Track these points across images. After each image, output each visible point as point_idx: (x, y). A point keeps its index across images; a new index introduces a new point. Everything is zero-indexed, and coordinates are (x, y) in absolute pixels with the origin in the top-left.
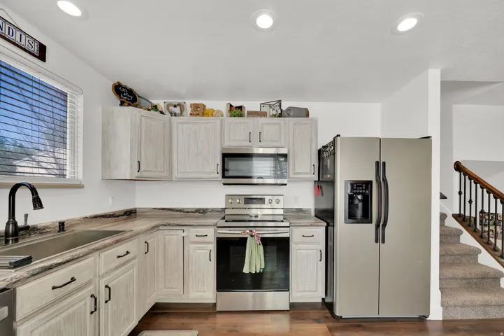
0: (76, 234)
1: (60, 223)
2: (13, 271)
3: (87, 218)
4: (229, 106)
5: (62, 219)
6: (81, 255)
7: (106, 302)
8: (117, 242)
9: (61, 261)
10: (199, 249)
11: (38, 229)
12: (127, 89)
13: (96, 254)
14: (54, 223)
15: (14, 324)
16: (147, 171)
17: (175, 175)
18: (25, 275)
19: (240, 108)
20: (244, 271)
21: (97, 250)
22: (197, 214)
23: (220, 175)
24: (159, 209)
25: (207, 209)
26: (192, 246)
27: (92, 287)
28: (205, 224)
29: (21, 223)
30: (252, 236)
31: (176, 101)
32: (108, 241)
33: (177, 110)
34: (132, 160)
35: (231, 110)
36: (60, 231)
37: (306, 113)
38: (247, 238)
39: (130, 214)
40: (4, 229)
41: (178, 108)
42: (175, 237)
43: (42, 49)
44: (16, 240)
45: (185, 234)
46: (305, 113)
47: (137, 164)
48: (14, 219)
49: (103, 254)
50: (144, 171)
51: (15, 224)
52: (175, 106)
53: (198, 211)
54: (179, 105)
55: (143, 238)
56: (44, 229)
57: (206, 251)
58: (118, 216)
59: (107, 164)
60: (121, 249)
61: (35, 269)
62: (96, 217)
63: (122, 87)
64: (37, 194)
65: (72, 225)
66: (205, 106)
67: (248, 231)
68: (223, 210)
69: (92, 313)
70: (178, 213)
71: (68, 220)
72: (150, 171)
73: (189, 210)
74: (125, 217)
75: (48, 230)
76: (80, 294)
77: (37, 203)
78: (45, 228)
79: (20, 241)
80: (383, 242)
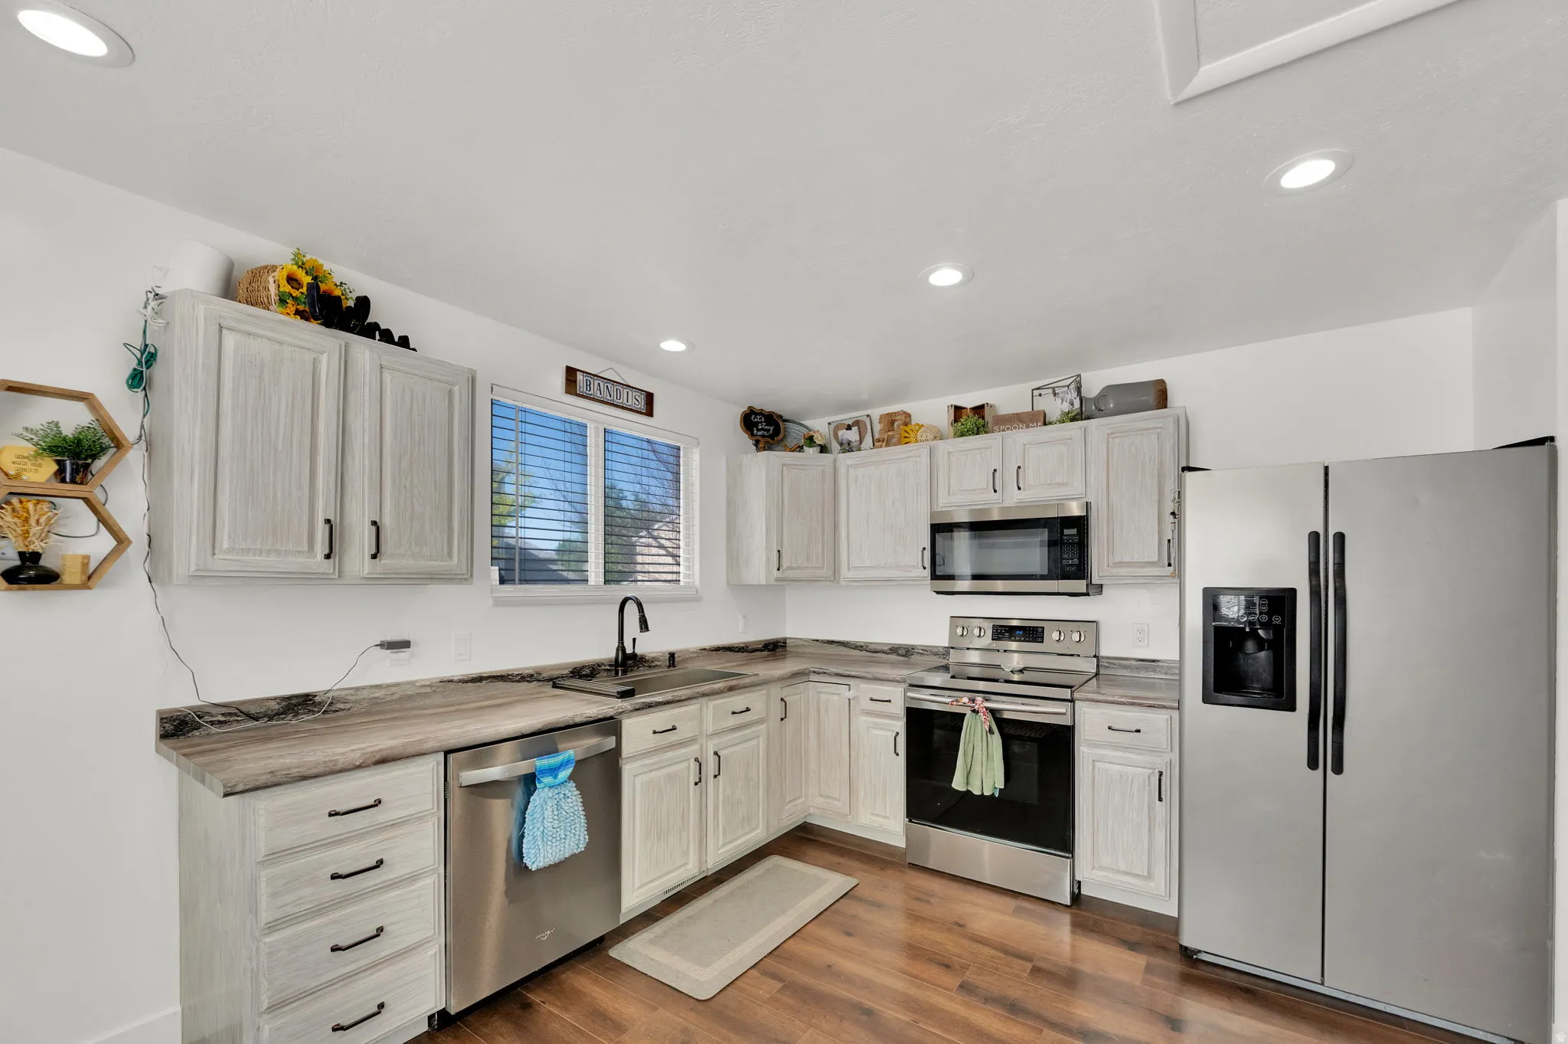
0: (689, 672)
1: (670, 654)
2: (620, 700)
3: (705, 649)
4: (952, 411)
5: (672, 648)
6: (683, 698)
7: (715, 776)
8: (731, 689)
9: (661, 700)
10: (876, 726)
11: (646, 661)
12: (763, 415)
13: (704, 700)
14: (664, 653)
15: (620, 761)
16: (793, 569)
17: (844, 573)
18: (629, 707)
19: (979, 410)
20: (954, 785)
21: (704, 695)
22: (894, 657)
23: (927, 573)
24: (823, 642)
25: (913, 647)
26: (863, 718)
27: (696, 747)
28: (885, 677)
29: (629, 650)
30: (974, 711)
31: (848, 417)
32: (719, 685)
33: (853, 435)
34: (768, 548)
35: (956, 420)
36: (669, 667)
37: (1159, 395)
38: (965, 714)
39: (775, 648)
40: (614, 656)
41: (855, 429)
42: (836, 698)
43: (650, 397)
44: (625, 672)
45: (851, 694)
46: (1151, 397)
47: (776, 554)
48: (623, 643)
49: (713, 704)
50: (789, 568)
51: (624, 650)
52: (849, 428)
53: (894, 650)
54: (857, 423)
55: (776, 691)
56: (652, 662)
57: (889, 733)
58: (754, 651)
59: (734, 557)
60: (738, 701)
61: (637, 704)
62: (718, 649)
63: (756, 414)
64: (643, 612)
65: (685, 660)
66: (908, 415)
67: (965, 700)
68: (946, 652)
69: (696, 784)
70: (856, 652)
71: (681, 651)
72: (798, 568)
73: (879, 648)
74: (766, 653)
75: (657, 663)
76: (683, 751)
77: (644, 625)
78: (654, 659)
79: (630, 674)
80: (1338, 769)
